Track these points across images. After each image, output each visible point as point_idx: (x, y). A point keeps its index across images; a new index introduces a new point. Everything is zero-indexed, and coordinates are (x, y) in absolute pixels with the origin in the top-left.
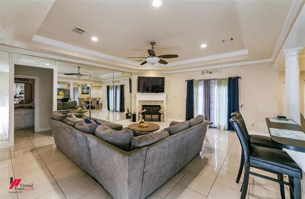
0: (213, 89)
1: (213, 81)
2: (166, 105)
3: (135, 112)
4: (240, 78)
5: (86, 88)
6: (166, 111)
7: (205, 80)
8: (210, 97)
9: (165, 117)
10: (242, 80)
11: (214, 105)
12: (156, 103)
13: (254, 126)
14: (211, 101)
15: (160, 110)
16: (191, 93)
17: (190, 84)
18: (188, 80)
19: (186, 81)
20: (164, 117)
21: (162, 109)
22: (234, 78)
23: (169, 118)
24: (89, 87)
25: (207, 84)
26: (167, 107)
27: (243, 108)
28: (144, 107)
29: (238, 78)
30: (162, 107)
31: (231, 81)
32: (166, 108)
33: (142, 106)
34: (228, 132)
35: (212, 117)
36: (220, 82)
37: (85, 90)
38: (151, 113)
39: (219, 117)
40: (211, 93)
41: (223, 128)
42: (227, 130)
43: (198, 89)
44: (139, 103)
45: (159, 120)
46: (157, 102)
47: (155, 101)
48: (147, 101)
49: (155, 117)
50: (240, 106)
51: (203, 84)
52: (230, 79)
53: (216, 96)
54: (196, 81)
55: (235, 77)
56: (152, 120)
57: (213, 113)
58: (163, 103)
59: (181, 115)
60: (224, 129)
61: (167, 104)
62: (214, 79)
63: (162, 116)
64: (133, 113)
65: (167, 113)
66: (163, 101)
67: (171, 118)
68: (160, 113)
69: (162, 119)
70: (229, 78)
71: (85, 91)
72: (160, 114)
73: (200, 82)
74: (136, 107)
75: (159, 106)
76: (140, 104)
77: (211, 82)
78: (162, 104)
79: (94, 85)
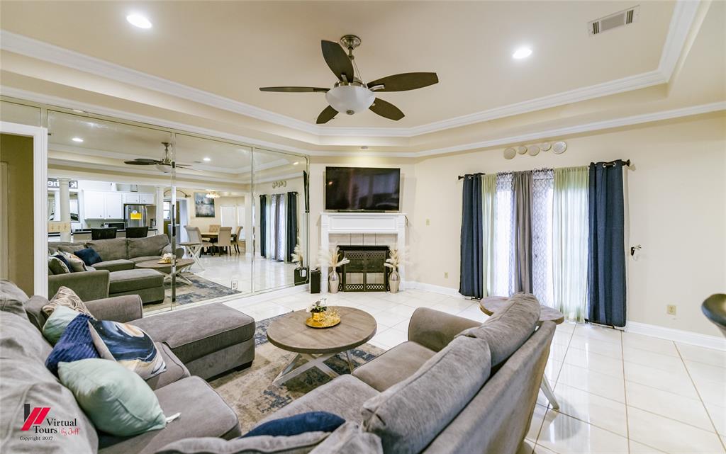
0: (538, 200)
1: (542, 176)
2: (404, 246)
3: (318, 265)
4: (628, 163)
5: (206, 202)
6: (404, 261)
7: (515, 175)
8: (533, 222)
9: (402, 280)
10: (634, 169)
11: (545, 246)
12: (378, 239)
13: (675, 314)
14: (534, 234)
15: (388, 260)
16: (474, 211)
17: (473, 187)
18: (467, 176)
19: (460, 178)
20: (398, 279)
21: (393, 258)
22: (609, 166)
23: (413, 282)
24: (213, 200)
25: (523, 184)
26: (408, 251)
27: (637, 257)
28: (343, 250)
29: (620, 163)
30: (394, 252)
31: (599, 174)
32: (404, 254)
33: (338, 249)
34: (589, 327)
35: (539, 281)
36: (562, 178)
37: (205, 206)
38: (362, 268)
39: (561, 283)
40: (534, 212)
41: (572, 315)
42: (586, 320)
43: (495, 201)
44: (330, 241)
45: (386, 287)
46: (382, 238)
47: (375, 235)
48: (351, 235)
49: (375, 278)
50: (627, 250)
51: (509, 186)
52: (594, 168)
53: (549, 220)
54: (489, 177)
55: (612, 162)
56: (365, 288)
57: (542, 269)
58: (396, 240)
59: (446, 274)
60: (578, 319)
61: (407, 242)
62: (545, 171)
63: (393, 275)
64: (312, 268)
65: (407, 267)
66: (396, 235)
67: (418, 281)
68: (388, 268)
69: (392, 284)
70: (592, 164)
71: (205, 210)
72: (388, 271)
73: (502, 180)
74: (321, 252)
75: (386, 248)
76: (333, 244)
77: (534, 177)
78: (394, 244)
79: (226, 194)
